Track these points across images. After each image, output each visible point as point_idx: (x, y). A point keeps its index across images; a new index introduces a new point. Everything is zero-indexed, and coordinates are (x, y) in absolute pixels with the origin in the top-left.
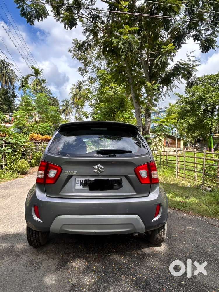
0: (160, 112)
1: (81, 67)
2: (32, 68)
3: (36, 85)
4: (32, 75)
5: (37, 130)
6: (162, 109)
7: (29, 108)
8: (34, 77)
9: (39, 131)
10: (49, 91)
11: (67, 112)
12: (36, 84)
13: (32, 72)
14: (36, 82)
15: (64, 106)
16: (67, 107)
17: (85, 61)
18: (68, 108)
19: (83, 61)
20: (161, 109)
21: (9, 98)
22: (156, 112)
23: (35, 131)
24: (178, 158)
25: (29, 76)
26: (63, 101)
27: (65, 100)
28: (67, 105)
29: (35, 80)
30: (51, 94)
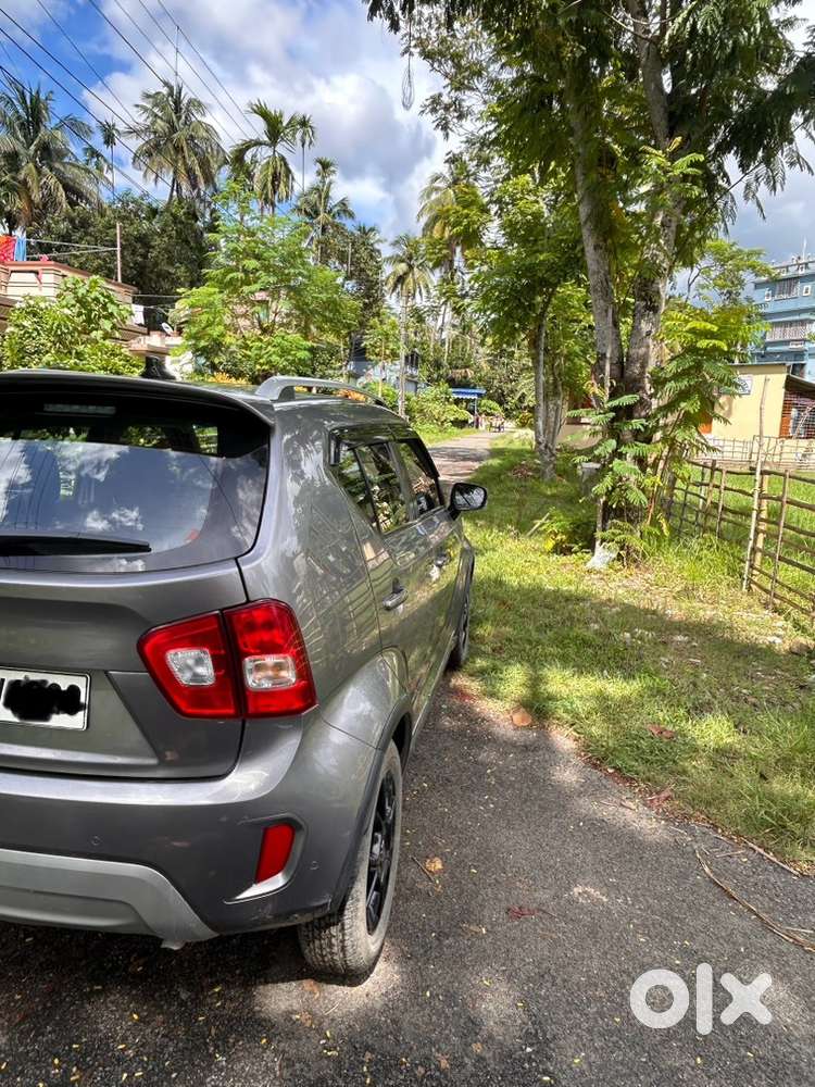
0: (796, 279)
1: (440, 95)
2: (255, 112)
3: (273, 182)
4: (258, 143)
5: (261, 361)
6: (807, 267)
7: (235, 274)
8: (265, 148)
9: (269, 362)
10: (343, 203)
11: (411, 287)
12: (270, 178)
13: (258, 129)
14: (271, 170)
15: (403, 261)
16: (411, 267)
17: (458, 66)
18: (415, 269)
19: (449, 67)
20: (806, 264)
21: (198, 236)
22: (776, 281)
23: (255, 363)
24: (760, 505)
25: (248, 145)
26: (396, 243)
27: (407, 236)
28: (410, 258)
29: (268, 163)
30: (351, 215)
